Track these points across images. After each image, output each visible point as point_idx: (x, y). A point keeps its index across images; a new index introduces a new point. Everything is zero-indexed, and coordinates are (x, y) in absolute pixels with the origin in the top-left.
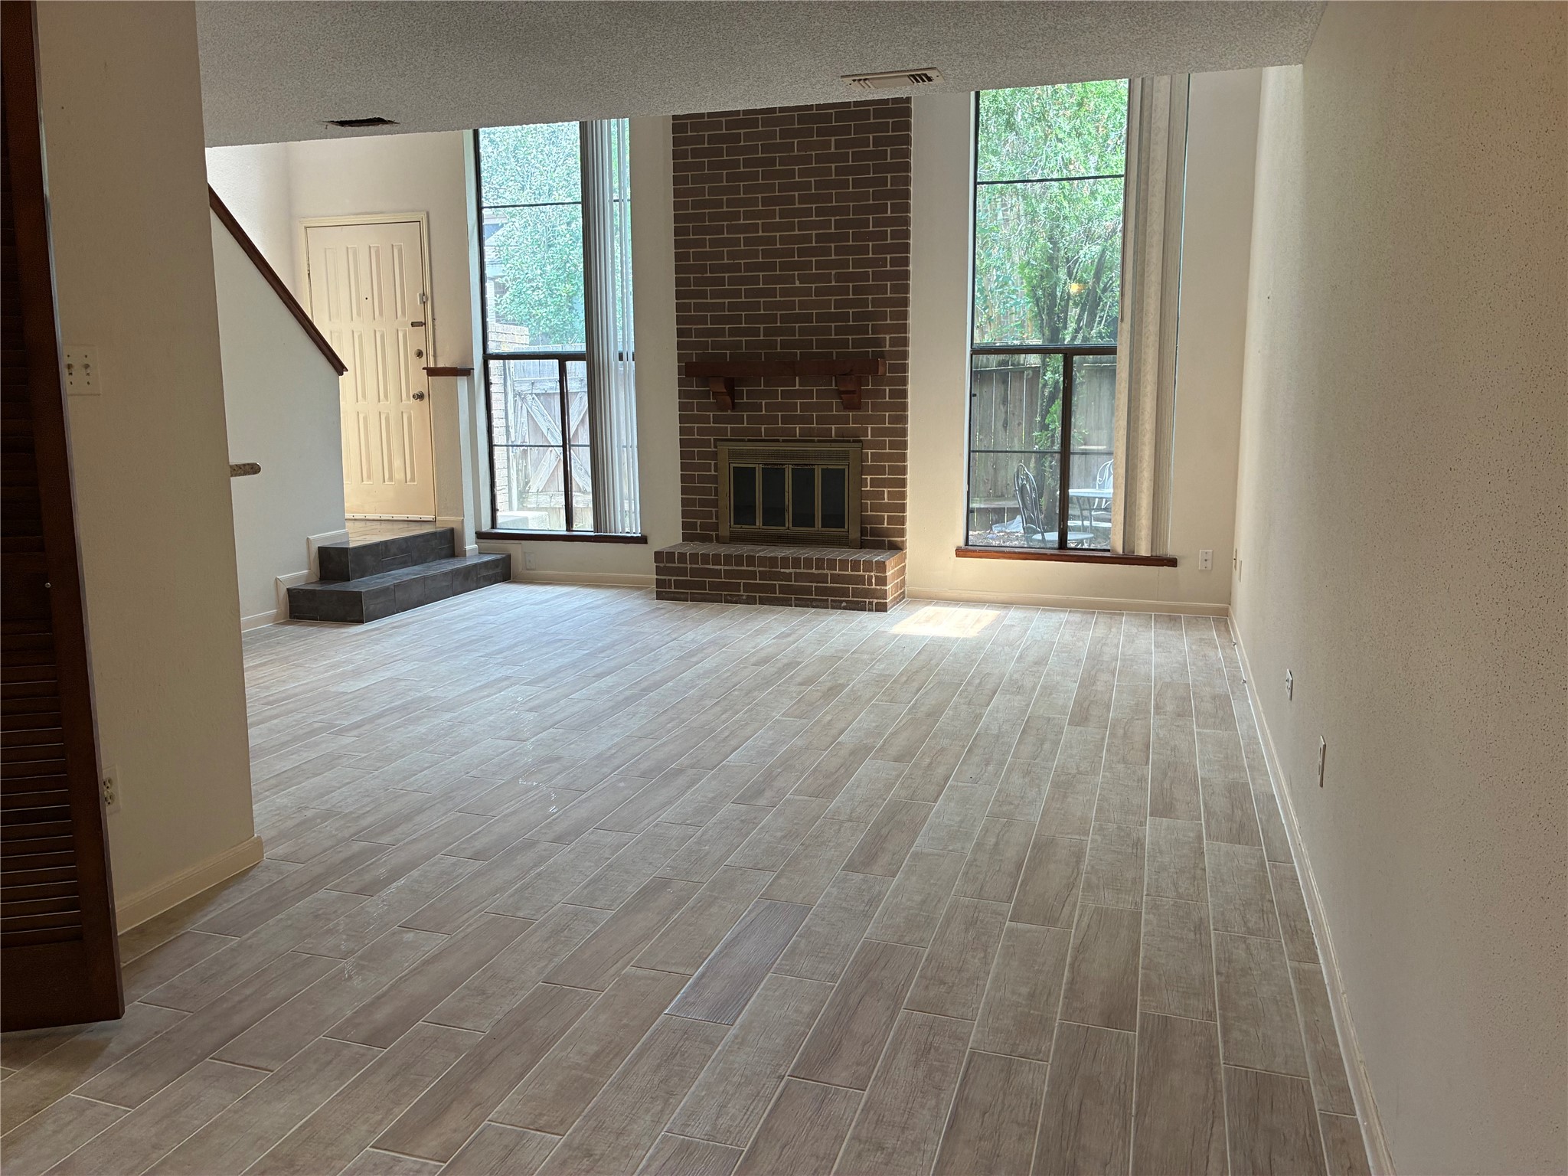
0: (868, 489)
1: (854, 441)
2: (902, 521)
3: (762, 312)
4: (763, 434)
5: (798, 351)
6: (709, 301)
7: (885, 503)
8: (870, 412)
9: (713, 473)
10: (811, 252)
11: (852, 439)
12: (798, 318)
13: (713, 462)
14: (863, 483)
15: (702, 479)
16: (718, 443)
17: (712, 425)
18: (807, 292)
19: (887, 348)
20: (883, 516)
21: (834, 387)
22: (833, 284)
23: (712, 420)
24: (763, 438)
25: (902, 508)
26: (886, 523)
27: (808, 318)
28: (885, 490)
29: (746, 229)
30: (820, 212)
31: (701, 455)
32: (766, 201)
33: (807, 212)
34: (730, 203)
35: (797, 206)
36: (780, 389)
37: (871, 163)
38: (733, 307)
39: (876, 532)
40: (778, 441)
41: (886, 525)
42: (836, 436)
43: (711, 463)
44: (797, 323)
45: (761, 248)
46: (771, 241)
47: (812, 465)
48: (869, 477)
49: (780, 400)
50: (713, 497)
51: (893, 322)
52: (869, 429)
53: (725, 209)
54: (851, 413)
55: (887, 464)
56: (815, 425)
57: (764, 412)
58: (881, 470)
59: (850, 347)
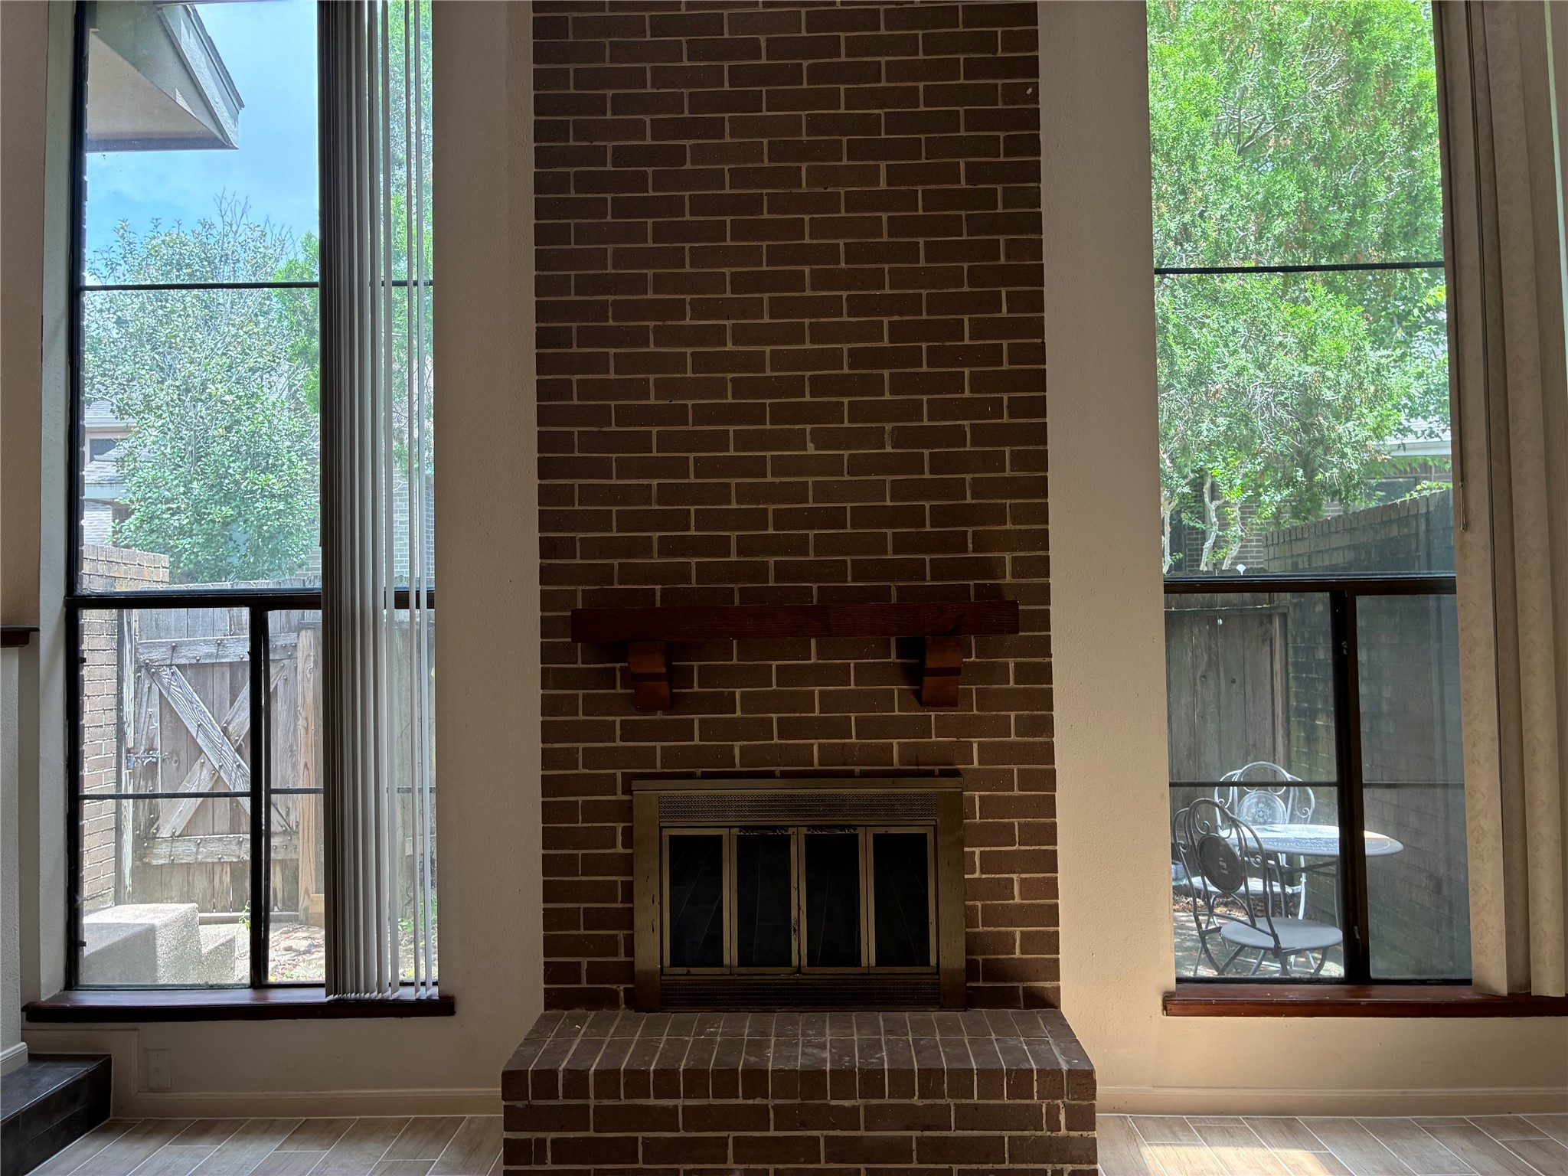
0: (977, 875)
1: (944, 774)
2: (1052, 943)
3: (734, 506)
4: (737, 761)
5: (815, 586)
6: (614, 481)
7: (1016, 905)
8: (975, 712)
9: (620, 849)
10: (842, 385)
11: (936, 768)
12: (812, 519)
13: (620, 827)
14: (964, 863)
15: (593, 865)
16: (636, 784)
17: (619, 743)
18: (833, 466)
19: (1009, 579)
20: (1013, 934)
21: (893, 658)
22: (889, 449)
23: (618, 733)
24: (738, 768)
25: (1051, 915)
26: (1017, 950)
27: (835, 518)
28: (1015, 876)
29: (698, 336)
30: (858, 306)
31: (593, 811)
32: (740, 283)
33: (832, 306)
34: (660, 284)
35: (808, 293)
36: (774, 664)
37: (963, 213)
38: (667, 494)
39: (994, 971)
40: (770, 775)
41: (1018, 954)
42: (901, 761)
43: (614, 828)
44: (812, 528)
45: (730, 376)
46: (754, 362)
47: (851, 827)
48: (977, 850)
49: (774, 687)
50: (619, 905)
51: (1018, 527)
52: (975, 746)
53: (650, 296)
54: (933, 714)
55: (1016, 821)
56: (854, 740)
57: (738, 714)
58: (1004, 834)
59: (928, 577)
